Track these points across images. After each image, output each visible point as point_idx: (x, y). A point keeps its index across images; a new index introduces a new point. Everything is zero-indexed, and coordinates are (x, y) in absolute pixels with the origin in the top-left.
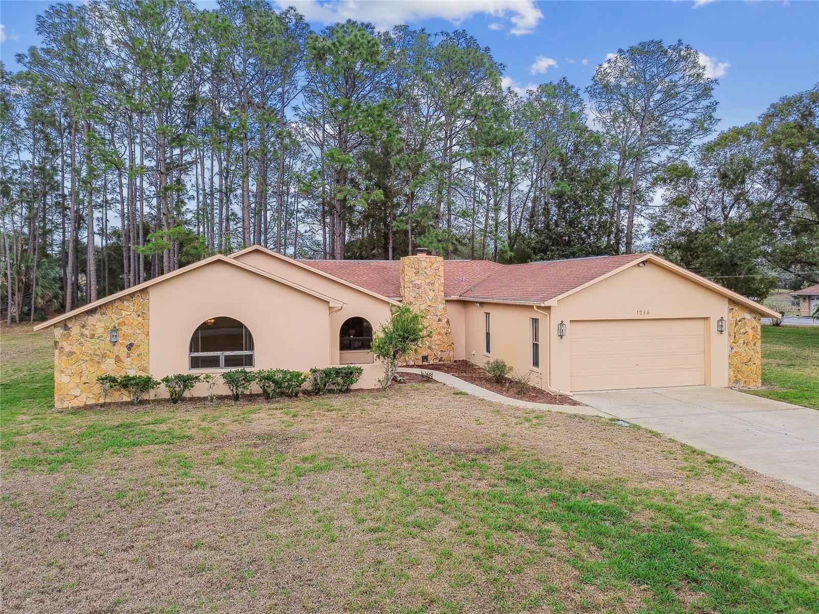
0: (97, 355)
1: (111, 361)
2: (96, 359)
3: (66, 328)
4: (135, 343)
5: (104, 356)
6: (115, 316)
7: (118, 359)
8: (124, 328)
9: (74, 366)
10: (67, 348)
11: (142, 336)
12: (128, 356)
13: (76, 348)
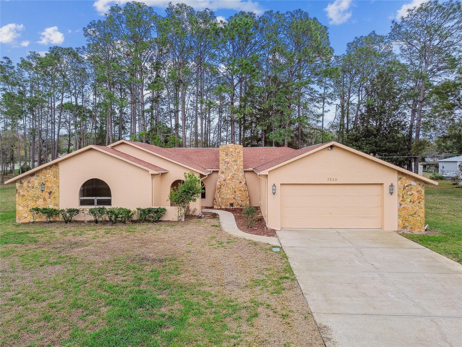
0: (35, 197)
1: (41, 200)
2: (35, 199)
3: (21, 183)
4: (53, 191)
5: (38, 198)
6: (43, 177)
7: (45, 199)
8: (47, 184)
9: (25, 202)
10: (22, 193)
11: (56, 188)
12: (50, 198)
13: (25, 193)
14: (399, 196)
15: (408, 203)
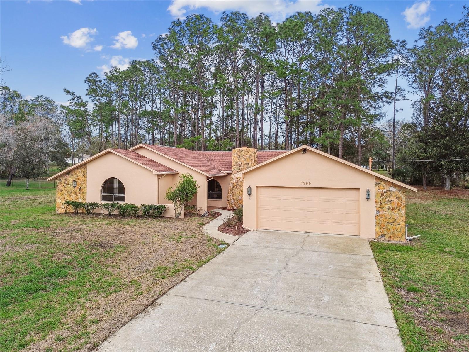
0: (69, 192)
1: (74, 195)
2: (69, 193)
3: (60, 180)
4: (82, 188)
5: (72, 192)
6: (75, 176)
7: (76, 194)
8: (78, 181)
9: (62, 196)
10: (60, 189)
11: (84, 185)
12: (80, 193)
13: (63, 189)
14: (376, 202)
15: (387, 210)
